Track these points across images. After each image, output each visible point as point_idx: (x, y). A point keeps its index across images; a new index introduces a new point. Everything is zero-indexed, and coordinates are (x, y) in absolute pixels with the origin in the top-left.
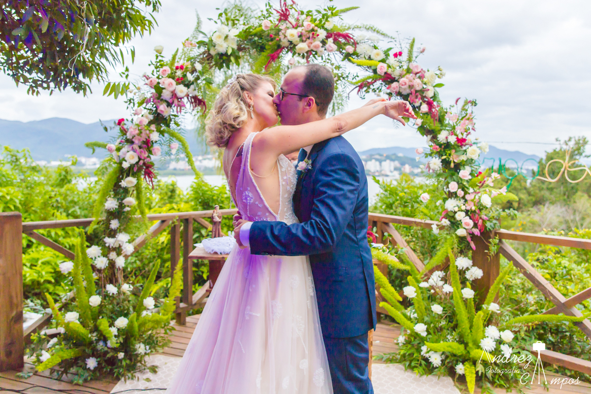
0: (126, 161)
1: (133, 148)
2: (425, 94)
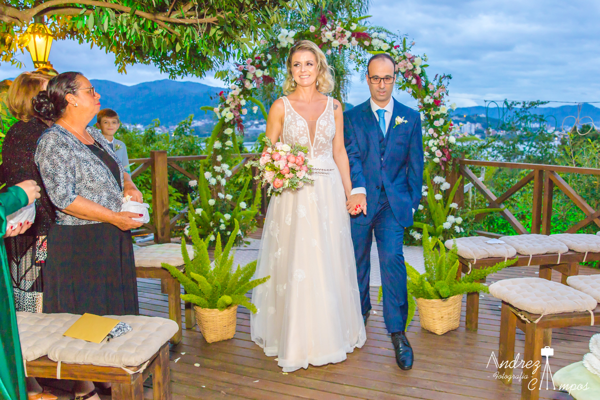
0: (226, 118)
1: (230, 110)
2: (415, 72)
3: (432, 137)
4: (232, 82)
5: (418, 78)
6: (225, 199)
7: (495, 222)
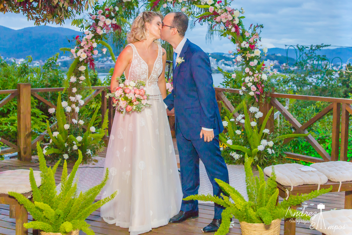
0: (81, 57)
1: (84, 51)
2: (234, 22)
3: (248, 74)
4: (87, 28)
5: (236, 27)
6: (78, 124)
7: (300, 144)
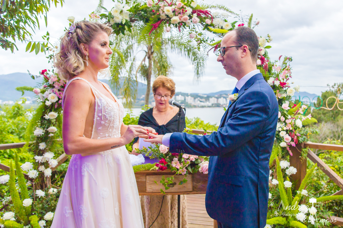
0: (48, 100)
1: (53, 91)
5: (262, 60)
